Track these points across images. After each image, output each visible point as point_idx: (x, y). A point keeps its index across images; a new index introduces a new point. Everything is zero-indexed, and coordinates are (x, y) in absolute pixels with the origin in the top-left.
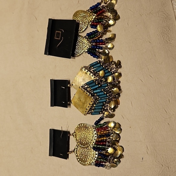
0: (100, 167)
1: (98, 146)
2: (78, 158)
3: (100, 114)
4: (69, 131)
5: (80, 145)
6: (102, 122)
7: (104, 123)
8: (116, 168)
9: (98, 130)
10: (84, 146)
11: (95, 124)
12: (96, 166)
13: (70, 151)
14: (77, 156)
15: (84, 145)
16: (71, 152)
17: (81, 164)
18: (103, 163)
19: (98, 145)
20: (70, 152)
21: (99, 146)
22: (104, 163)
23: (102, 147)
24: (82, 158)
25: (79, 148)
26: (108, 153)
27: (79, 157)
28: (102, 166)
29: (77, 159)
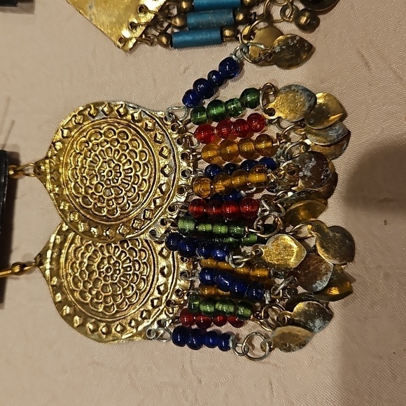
0: (205, 349)
1: (202, 228)
2: (65, 302)
3: (221, 40)
4: (12, 153)
5: (82, 227)
6: (230, 91)
7: (246, 92)
8: (298, 354)
9: (205, 134)
10: (109, 227)
11: (184, 100)
12: (180, 344)
13: (12, 261)
14: (57, 289)
15: (108, 223)
16: (23, 266)
17: (86, 334)
18: (221, 324)
19: (205, 223)
20: (17, 269)
21: (209, 227)
22: (227, 328)
23: (228, 235)
24: (89, 297)
25: (72, 242)
26: (267, 265)
27: (72, 291)
28: (222, 342)
29: (59, 306)
